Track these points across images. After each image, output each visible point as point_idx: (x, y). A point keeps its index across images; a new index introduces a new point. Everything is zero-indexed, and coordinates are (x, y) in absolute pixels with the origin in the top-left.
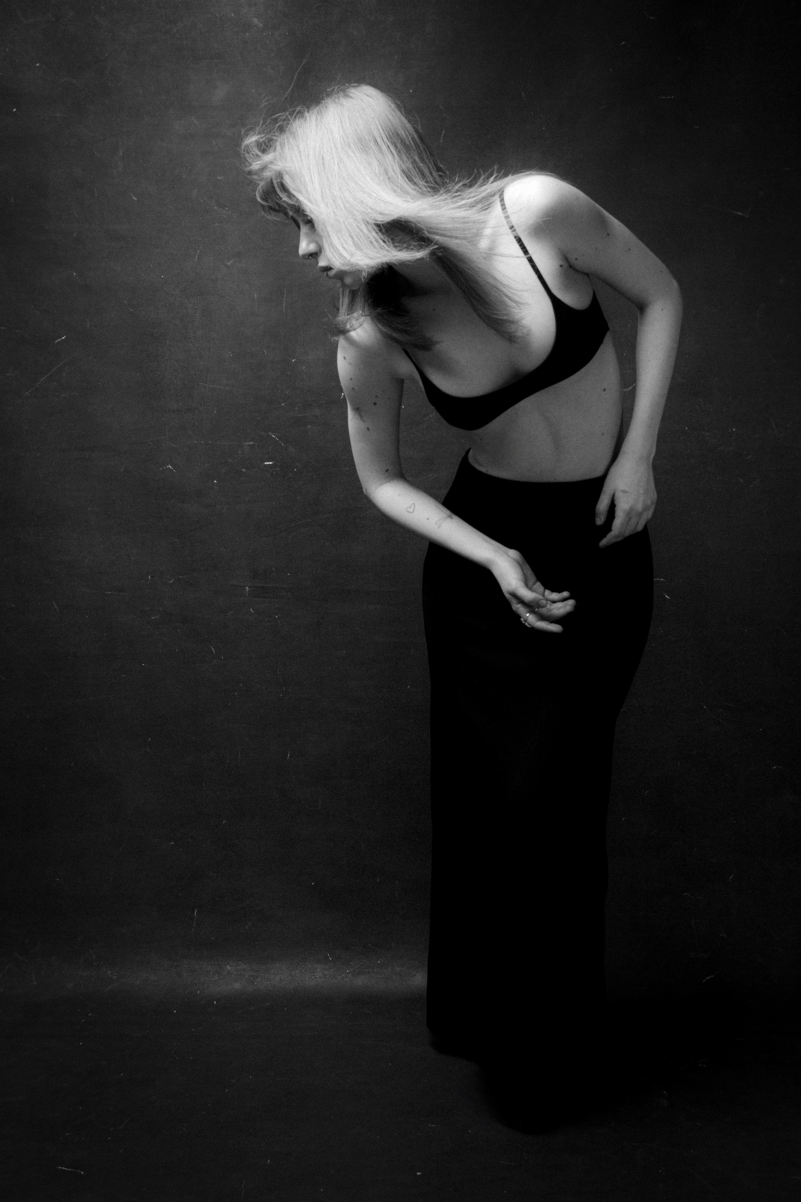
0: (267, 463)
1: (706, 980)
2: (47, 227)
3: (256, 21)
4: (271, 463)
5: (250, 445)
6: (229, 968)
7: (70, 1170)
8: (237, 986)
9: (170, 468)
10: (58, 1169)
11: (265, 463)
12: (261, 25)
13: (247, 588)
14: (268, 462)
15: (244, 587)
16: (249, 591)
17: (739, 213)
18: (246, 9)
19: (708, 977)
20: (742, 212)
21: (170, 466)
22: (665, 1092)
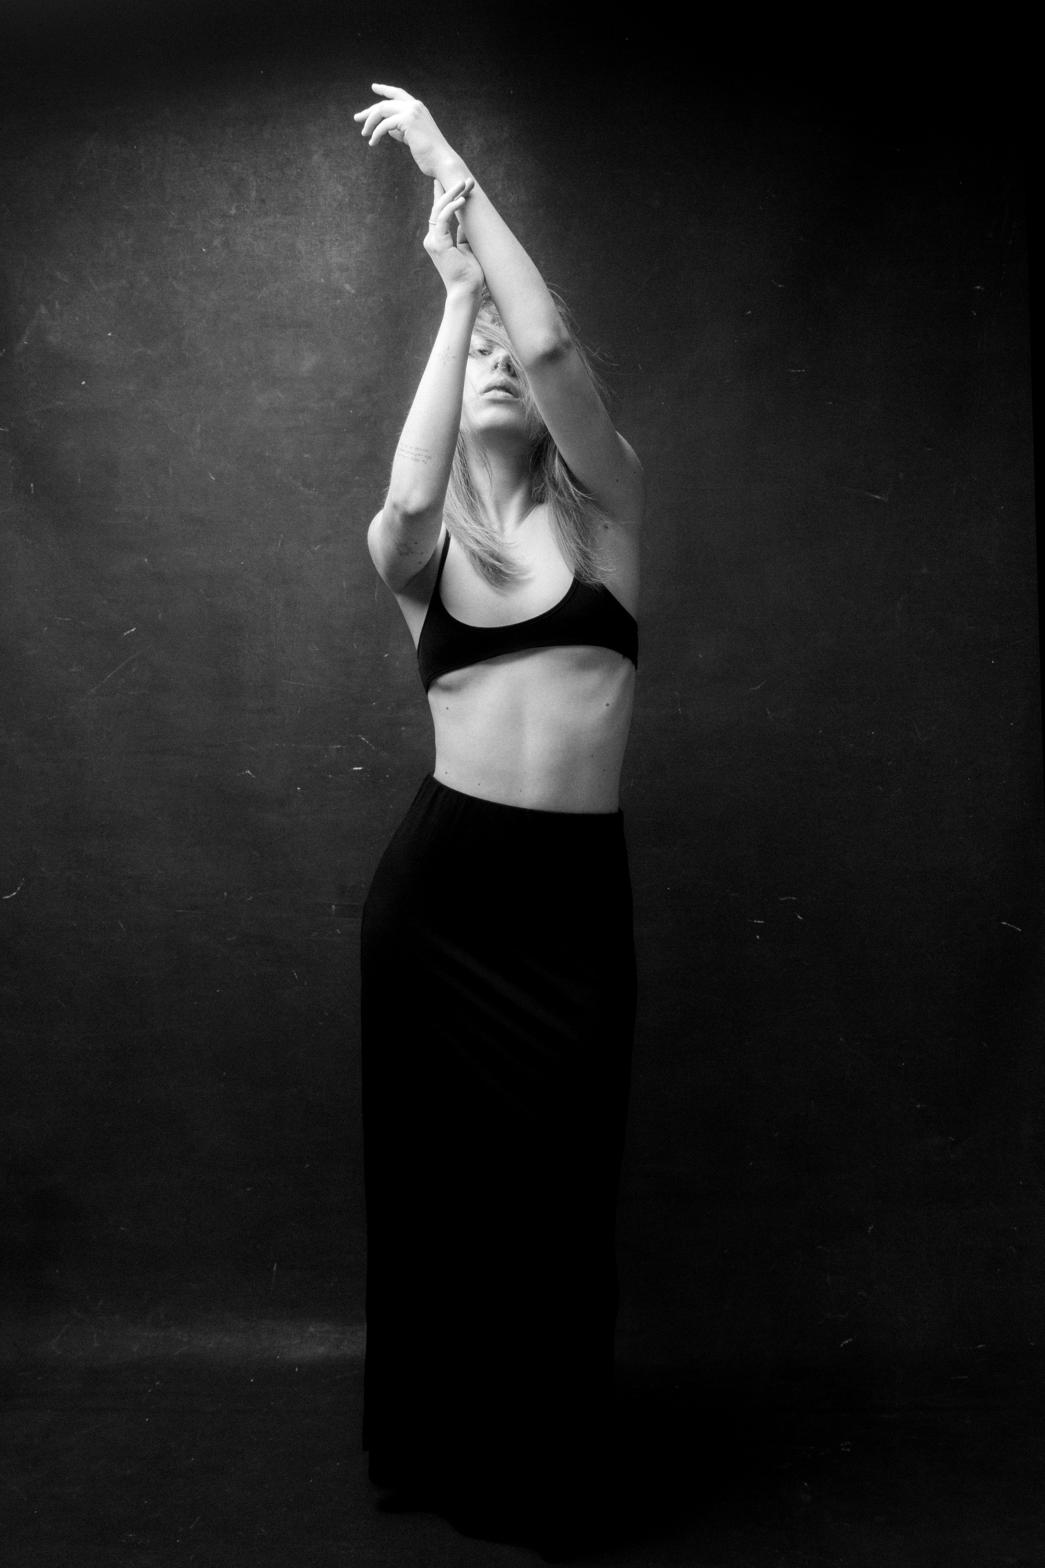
0: (357, 769)
1: (844, 1344)
2: (117, 510)
3: (347, 287)
4: (360, 768)
5: (337, 749)
6: (312, 1329)
8: (321, 1350)
9: (248, 773)
11: (354, 769)
12: (353, 291)
13: (333, 906)
14: (358, 767)
15: (330, 906)
16: (335, 910)
17: (877, 497)
18: (337, 275)
19: (846, 1340)
20: (880, 495)
21: (249, 772)
22: (806, 1484)
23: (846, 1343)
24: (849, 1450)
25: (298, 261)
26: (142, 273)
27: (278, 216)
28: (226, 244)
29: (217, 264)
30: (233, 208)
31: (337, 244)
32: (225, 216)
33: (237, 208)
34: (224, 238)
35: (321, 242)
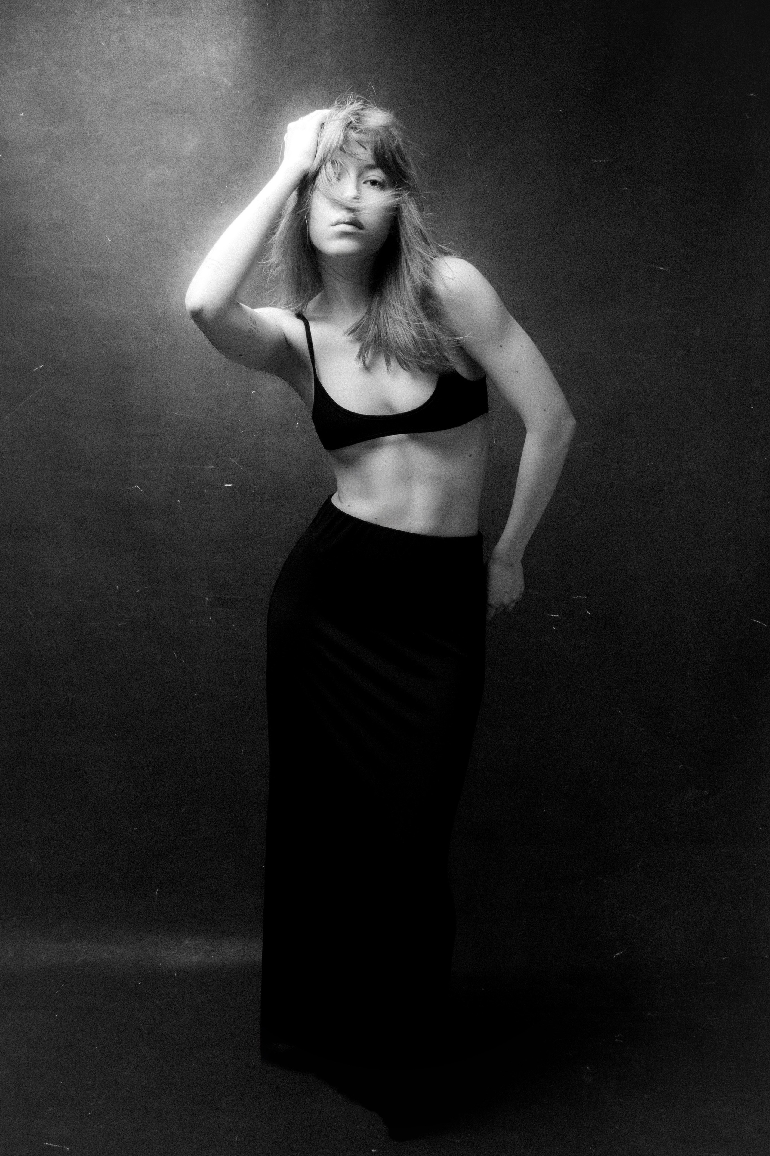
1: (616, 956)
2: (27, 265)
3: (225, 80)
4: (230, 485)
5: (211, 468)
6: (187, 942)
7: (56, 1146)
8: (195, 959)
10: (45, 1145)
11: (225, 485)
12: (230, 84)
13: (207, 598)
14: (228, 484)
15: (204, 598)
16: (209, 601)
17: (662, 268)
18: (216, 69)
19: (618, 953)
20: (664, 267)
21: (137, 486)
22: (588, 1068)
23: (618, 955)
24: (621, 1041)
25: (183, 56)
26: (50, 63)
27: (167, 17)
28: (122, 40)
29: (115, 57)
30: (128, 9)
31: (216, 43)
32: (121, 15)
33: (132, 9)
34: (121, 34)
35: (203, 41)
